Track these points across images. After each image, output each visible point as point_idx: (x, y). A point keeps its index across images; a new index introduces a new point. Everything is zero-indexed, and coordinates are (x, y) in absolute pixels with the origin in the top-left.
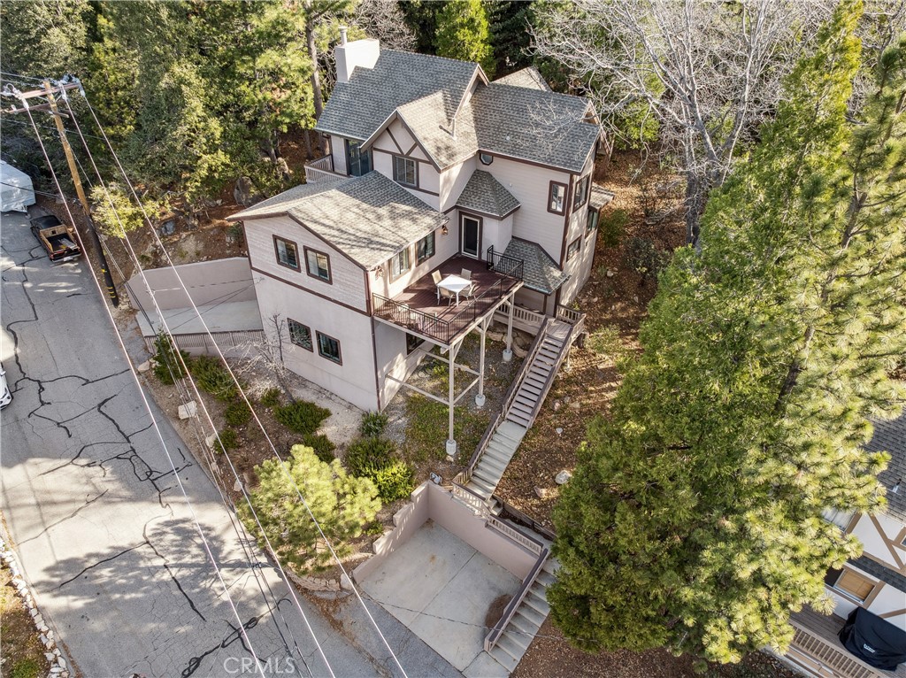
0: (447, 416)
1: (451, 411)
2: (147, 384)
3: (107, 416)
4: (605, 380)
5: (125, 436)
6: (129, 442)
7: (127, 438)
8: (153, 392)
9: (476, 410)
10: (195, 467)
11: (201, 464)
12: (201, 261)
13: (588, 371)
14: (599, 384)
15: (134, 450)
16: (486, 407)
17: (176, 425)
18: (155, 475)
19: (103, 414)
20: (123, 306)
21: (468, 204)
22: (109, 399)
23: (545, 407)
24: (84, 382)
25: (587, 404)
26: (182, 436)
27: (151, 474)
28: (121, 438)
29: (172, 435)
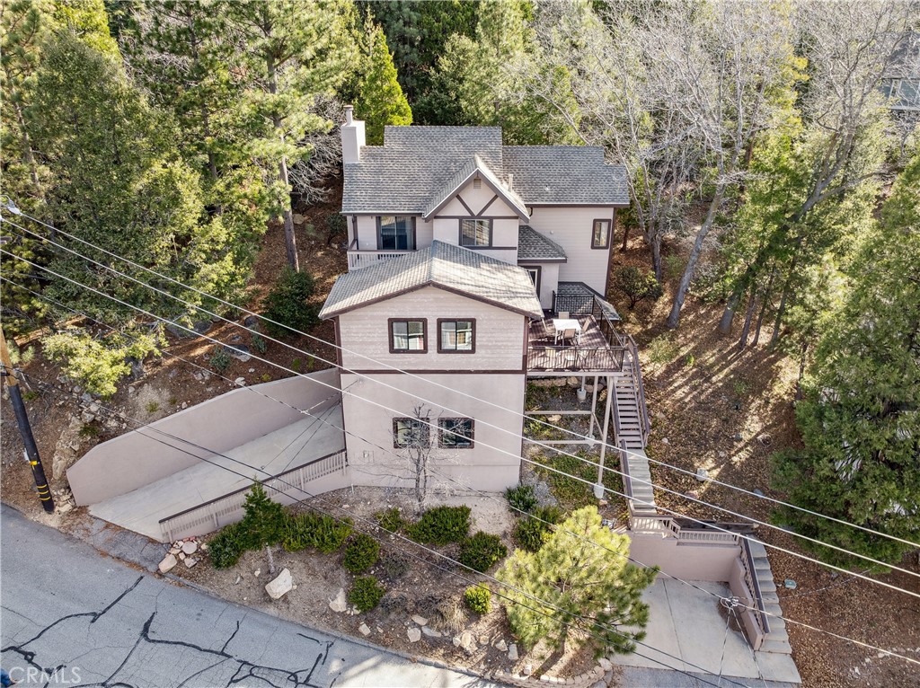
2: (187, 582)
3: (167, 642)
5: (216, 653)
6: (229, 657)
7: (222, 653)
8: (205, 588)
10: (337, 643)
11: (345, 636)
12: (181, 409)
15: (245, 663)
17: (272, 610)
18: (302, 677)
19: (159, 642)
20: (64, 507)
21: (528, 256)
22: (150, 621)
24: (91, 618)
26: (291, 618)
27: (296, 678)
28: (214, 659)
29: (275, 624)
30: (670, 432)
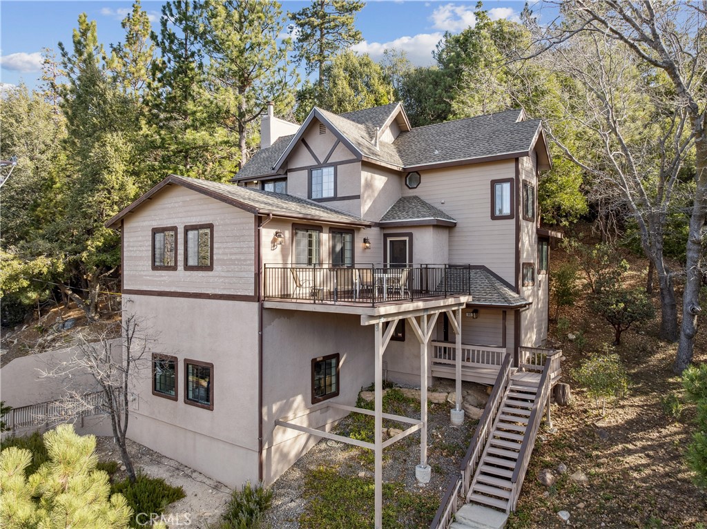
0: (371, 496)
1: (377, 488)
4: (613, 442)
9: (418, 488)
13: (583, 431)
14: (605, 447)
16: (433, 485)
23: (530, 481)
25: (598, 475)
30: (581, 505)
